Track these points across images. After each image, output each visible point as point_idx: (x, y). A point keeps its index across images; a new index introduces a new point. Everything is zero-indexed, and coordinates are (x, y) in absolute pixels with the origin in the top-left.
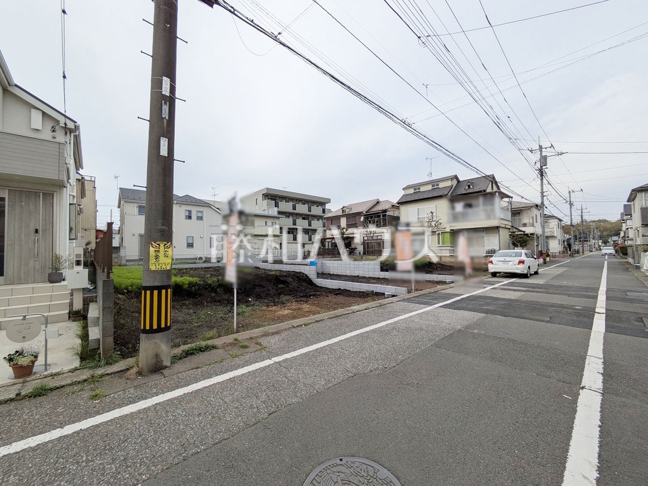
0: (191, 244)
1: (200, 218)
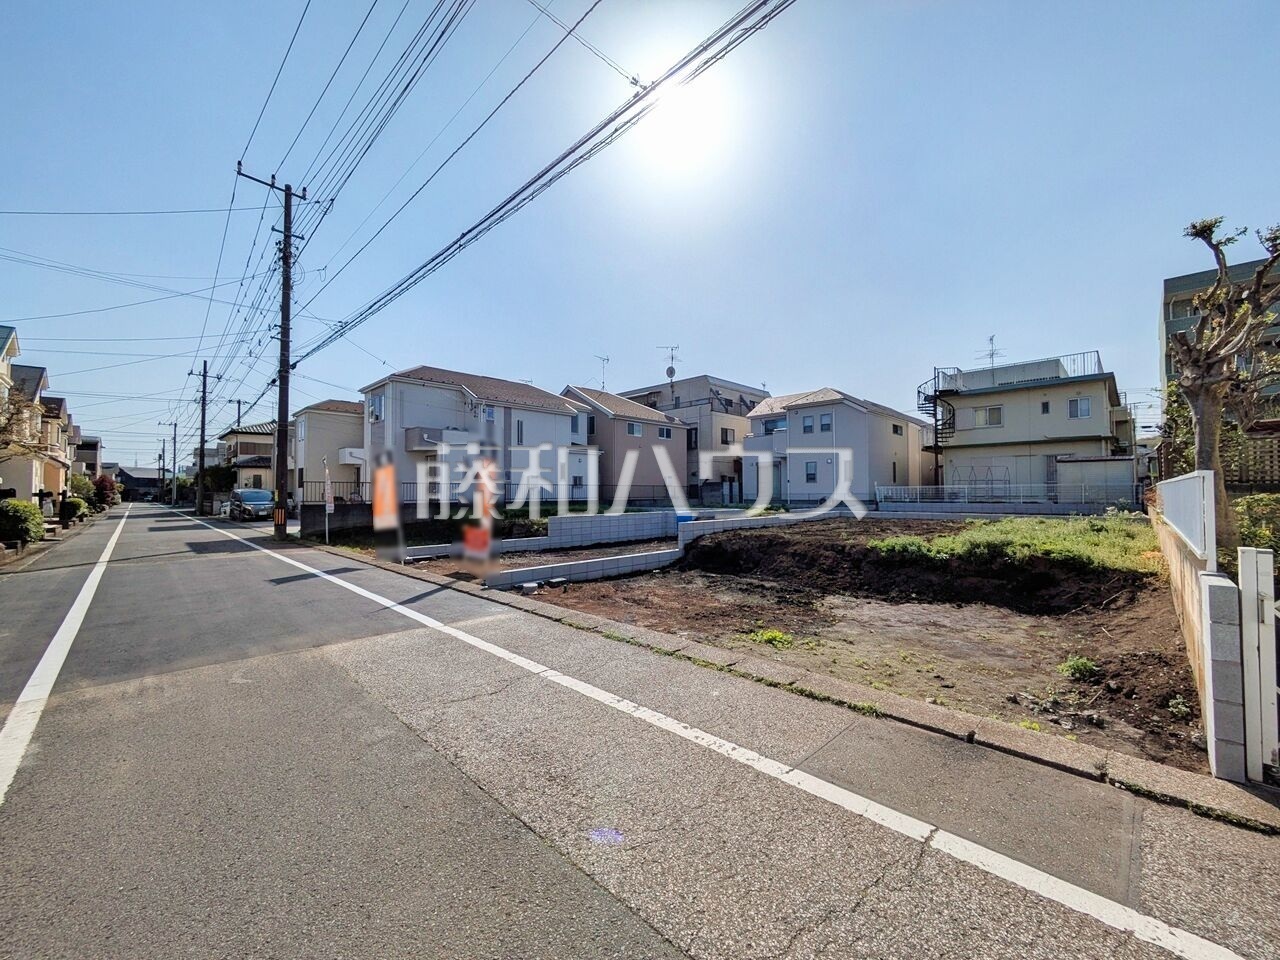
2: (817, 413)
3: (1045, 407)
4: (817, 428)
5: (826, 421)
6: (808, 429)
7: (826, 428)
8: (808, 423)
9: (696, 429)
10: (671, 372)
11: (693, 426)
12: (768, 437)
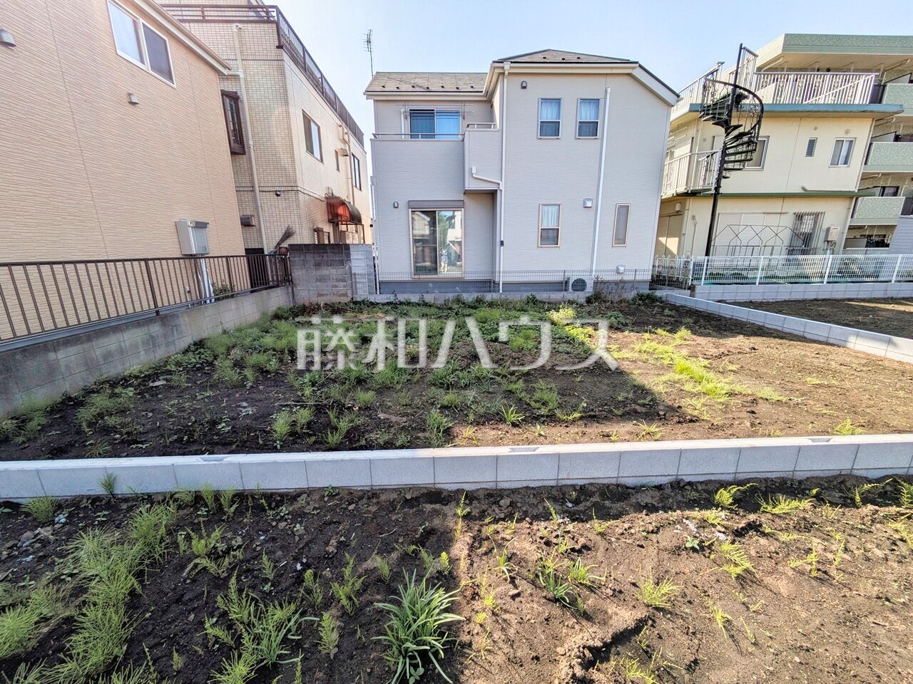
0: (551, 234)
1: (589, 129)
3: (812, 143)
4: (568, 127)
5: (587, 115)
6: (550, 129)
8: (548, 114)
9: (234, 96)
12: (422, 144)
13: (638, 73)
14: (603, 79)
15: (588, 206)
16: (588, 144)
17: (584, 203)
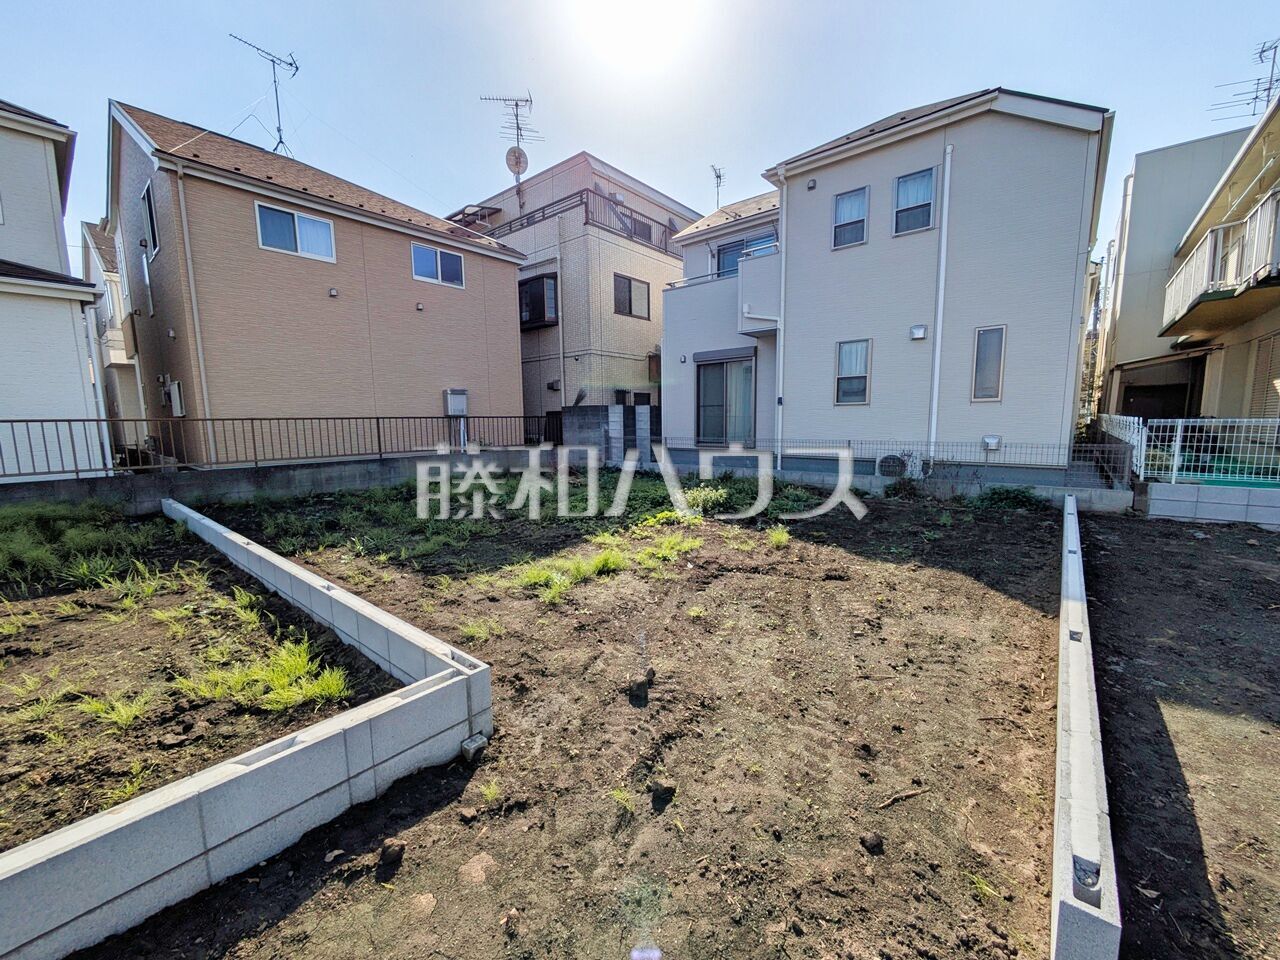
0: (855, 385)
2: (880, 173)
4: (880, 224)
5: (913, 197)
6: (848, 234)
7: (913, 219)
8: (849, 213)
9: (554, 276)
10: (517, 159)
11: (548, 270)
12: (726, 283)
13: (1004, 104)
14: (939, 136)
15: (916, 336)
16: (916, 241)
17: (911, 333)
